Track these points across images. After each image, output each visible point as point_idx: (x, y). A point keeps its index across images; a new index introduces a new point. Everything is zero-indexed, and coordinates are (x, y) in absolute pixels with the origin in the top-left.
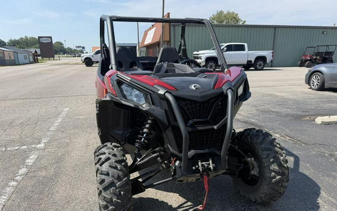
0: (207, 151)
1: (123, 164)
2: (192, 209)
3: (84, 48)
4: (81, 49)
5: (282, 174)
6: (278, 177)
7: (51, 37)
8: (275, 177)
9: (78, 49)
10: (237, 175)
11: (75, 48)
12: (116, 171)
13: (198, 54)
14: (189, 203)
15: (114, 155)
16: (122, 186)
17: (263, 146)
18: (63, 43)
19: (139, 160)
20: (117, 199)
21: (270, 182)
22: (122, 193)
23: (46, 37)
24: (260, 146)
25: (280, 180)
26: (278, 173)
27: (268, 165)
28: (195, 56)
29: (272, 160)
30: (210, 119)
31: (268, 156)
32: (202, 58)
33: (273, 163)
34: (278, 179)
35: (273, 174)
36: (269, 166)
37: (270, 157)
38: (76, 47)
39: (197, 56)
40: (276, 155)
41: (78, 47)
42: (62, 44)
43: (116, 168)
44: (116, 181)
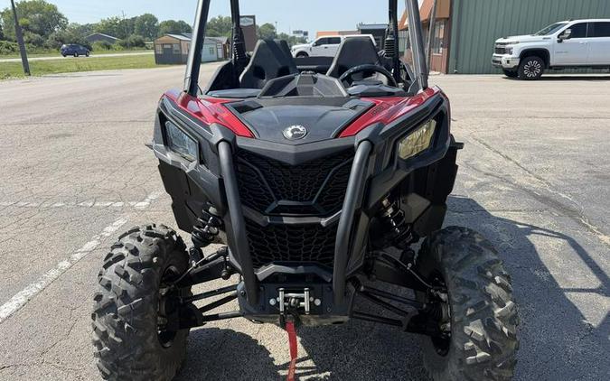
0: (301, 269)
1: (143, 271)
2: (307, 377)
3: (306, 34)
4: (302, 35)
5: (492, 349)
6: (481, 354)
7: (253, 17)
8: (473, 352)
9: (297, 36)
10: (405, 327)
11: (292, 35)
12: (123, 282)
13: (505, 44)
14: (309, 363)
15: (135, 252)
16: (129, 313)
17: (459, 274)
18: (274, 25)
19: (194, 265)
20: (116, 335)
21: (462, 362)
22: (126, 325)
23: (248, 17)
24: (454, 273)
25: (485, 361)
26: (482, 345)
27: (461, 321)
28: (498, 46)
29: (470, 312)
30: (318, 201)
31: (465, 299)
32: (513, 51)
33: (472, 317)
34: (480, 358)
35: (470, 344)
36: (464, 323)
37: (469, 303)
38: (294, 32)
39: (502, 47)
40: (483, 302)
41: (298, 32)
42: (272, 28)
43: (125, 276)
44: (119, 302)
